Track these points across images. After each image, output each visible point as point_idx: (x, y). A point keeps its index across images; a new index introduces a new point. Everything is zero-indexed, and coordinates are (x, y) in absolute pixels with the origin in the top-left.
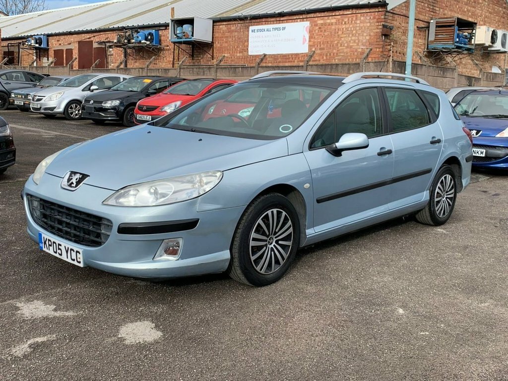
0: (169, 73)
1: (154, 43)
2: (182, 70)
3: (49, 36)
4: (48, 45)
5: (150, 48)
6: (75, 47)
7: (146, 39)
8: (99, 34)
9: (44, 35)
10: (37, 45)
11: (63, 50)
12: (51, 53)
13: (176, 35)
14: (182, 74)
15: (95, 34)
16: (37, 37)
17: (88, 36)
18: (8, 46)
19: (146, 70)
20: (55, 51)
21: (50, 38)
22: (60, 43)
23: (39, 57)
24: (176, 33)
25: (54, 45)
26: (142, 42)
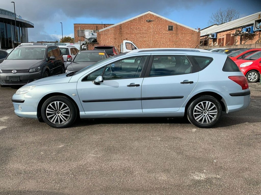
0: (252, 46)
1: (250, 33)
2: (256, 44)
3: (217, 33)
4: (217, 37)
5: (248, 35)
6: (225, 37)
7: (247, 31)
8: (233, 30)
9: (215, 33)
10: (212, 37)
11: (221, 38)
12: (218, 40)
13: (256, 28)
14: (256, 46)
15: (232, 31)
16: (213, 34)
17: (229, 31)
18: (205, 38)
19: (243, 45)
20: (219, 39)
21: (218, 34)
22: (221, 35)
23: (214, 42)
24: (257, 27)
25: (219, 36)
26: (244, 32)
